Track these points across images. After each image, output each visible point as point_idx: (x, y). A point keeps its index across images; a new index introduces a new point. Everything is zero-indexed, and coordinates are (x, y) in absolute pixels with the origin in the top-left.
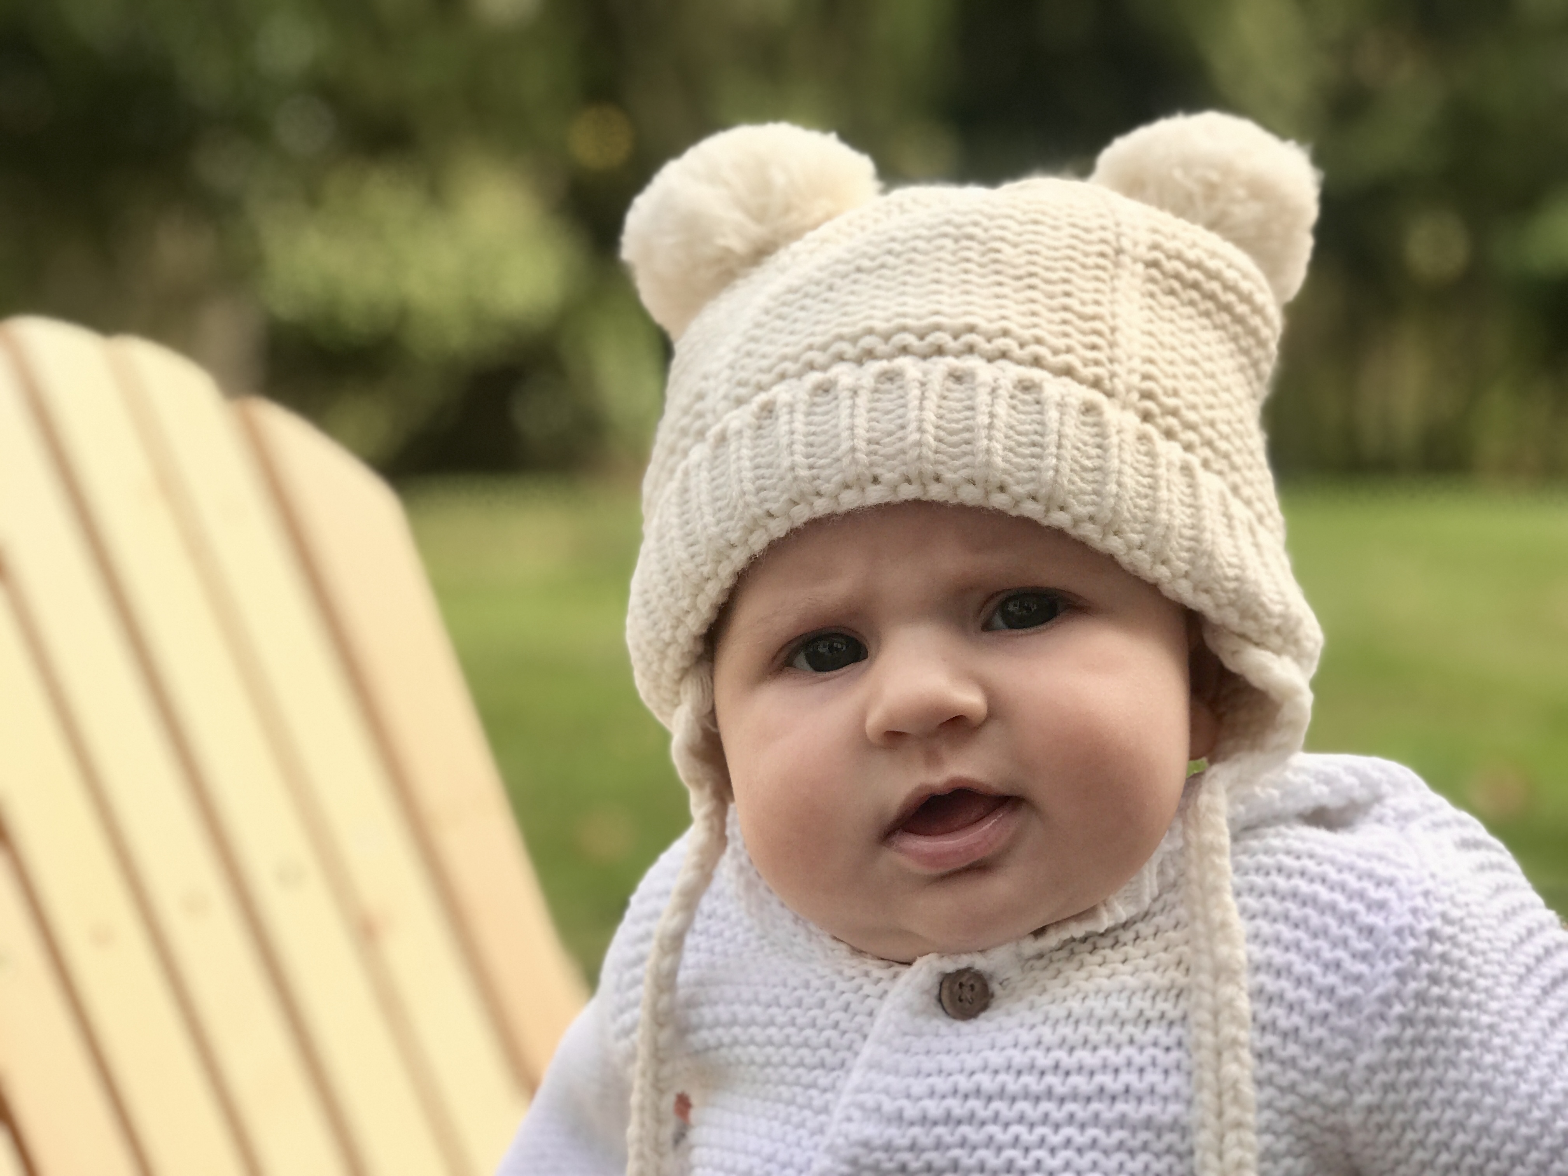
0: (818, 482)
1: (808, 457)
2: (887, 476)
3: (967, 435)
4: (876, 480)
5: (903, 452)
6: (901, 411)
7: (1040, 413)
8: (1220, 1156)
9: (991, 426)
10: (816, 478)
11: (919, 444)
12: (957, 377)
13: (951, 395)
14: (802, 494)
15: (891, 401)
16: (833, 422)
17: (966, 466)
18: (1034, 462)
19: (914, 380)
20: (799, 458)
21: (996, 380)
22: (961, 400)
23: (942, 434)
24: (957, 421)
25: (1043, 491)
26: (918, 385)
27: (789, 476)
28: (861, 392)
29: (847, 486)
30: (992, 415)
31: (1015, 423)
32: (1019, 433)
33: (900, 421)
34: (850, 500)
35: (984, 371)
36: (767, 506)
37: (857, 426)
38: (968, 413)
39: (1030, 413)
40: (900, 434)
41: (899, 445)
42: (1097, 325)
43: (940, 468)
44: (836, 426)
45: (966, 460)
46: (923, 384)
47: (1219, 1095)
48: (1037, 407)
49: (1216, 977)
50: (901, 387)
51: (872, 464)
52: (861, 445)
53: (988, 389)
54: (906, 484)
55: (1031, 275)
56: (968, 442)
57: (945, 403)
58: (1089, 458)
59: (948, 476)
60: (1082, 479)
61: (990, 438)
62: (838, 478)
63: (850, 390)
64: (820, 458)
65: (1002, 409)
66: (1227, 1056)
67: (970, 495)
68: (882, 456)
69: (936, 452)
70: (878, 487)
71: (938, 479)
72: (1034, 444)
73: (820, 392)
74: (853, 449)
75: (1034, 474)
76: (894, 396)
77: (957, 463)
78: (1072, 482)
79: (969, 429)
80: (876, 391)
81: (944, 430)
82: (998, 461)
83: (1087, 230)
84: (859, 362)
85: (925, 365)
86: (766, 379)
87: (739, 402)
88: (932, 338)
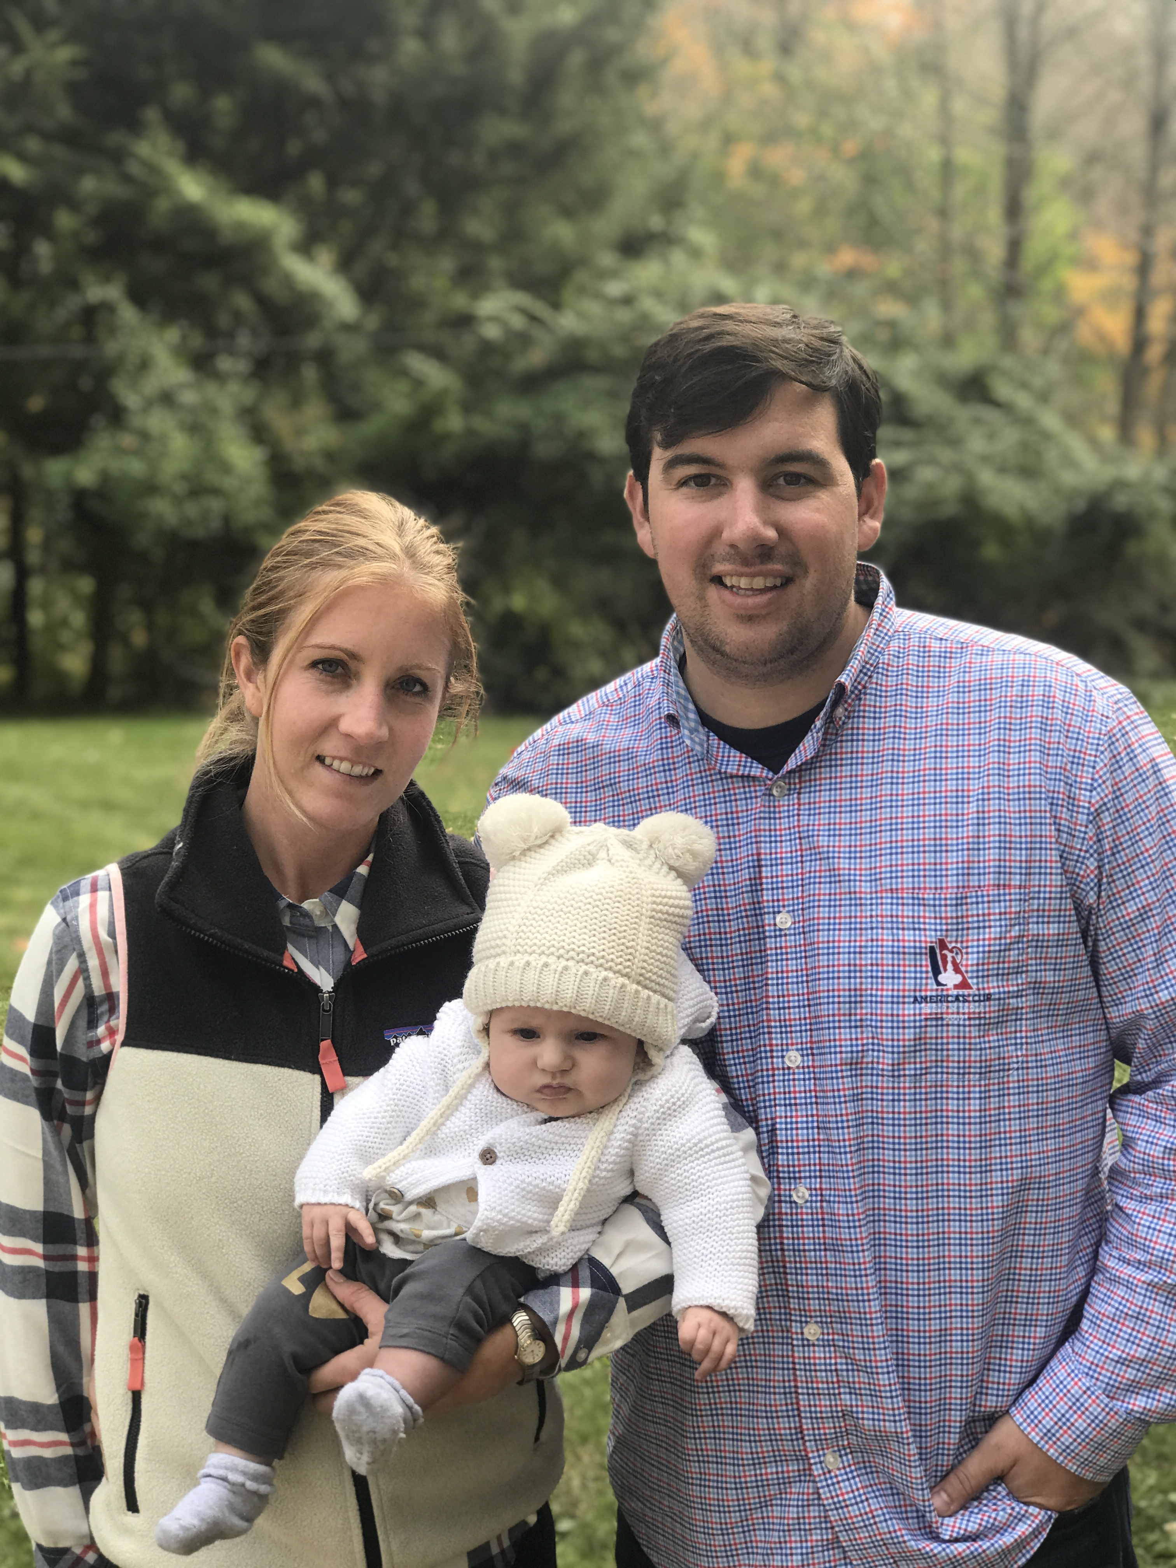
2: (560, 1004)
3: (586, 996)
6: (568, 983)
7: (608, 988)
9: (593, 994)
11: (572, 996)
12: (586, 974)
13: (584, 978)
15: (566, 978)
16: (547, 979)
18: (604, 1006)
19: (574, 972)
21: (598, 977)
22: (587, 981)
24: (583, 991)
26: (574, 974)
27: (531, 993)
28: (557, 971)
30: (594, 990)
31: (600, 993)
32: (601, 997)
35: (595, 973)
37: (554, 985)
38: (587, 988)
39: (606, 990)
41: (566, 995)
43: (576, 1005)
44: (548, 982)
45: (584, 1004)
46: (576, 974)
50: (569, 973)
51: (557, 999)
52: (554, 991)
53: (594, 982)
56: (585, 998)
57: (581, 980)
59: (578, 1008)
61: (592, 998)
62: (545, 999)
63: (554, 969)
65: (597, 989)
67: (583, 1014)
68: (560, 997)
69: (576, 999)
70: (556, 1006)
71: (575, 1008)
72: (604, 1001)
73: (545, 965)
75: (603, 1010)
76: (566, 976)
77: (581, 1004)
78: (613, 1012)
79: (587, 994)
80: (562, 972)
81: (580, 993)
82: (594, 1005)
84: (559, 958)
85: (577, 966)
86: (529, 950)
87: (519, 952)
88: (581, 956)
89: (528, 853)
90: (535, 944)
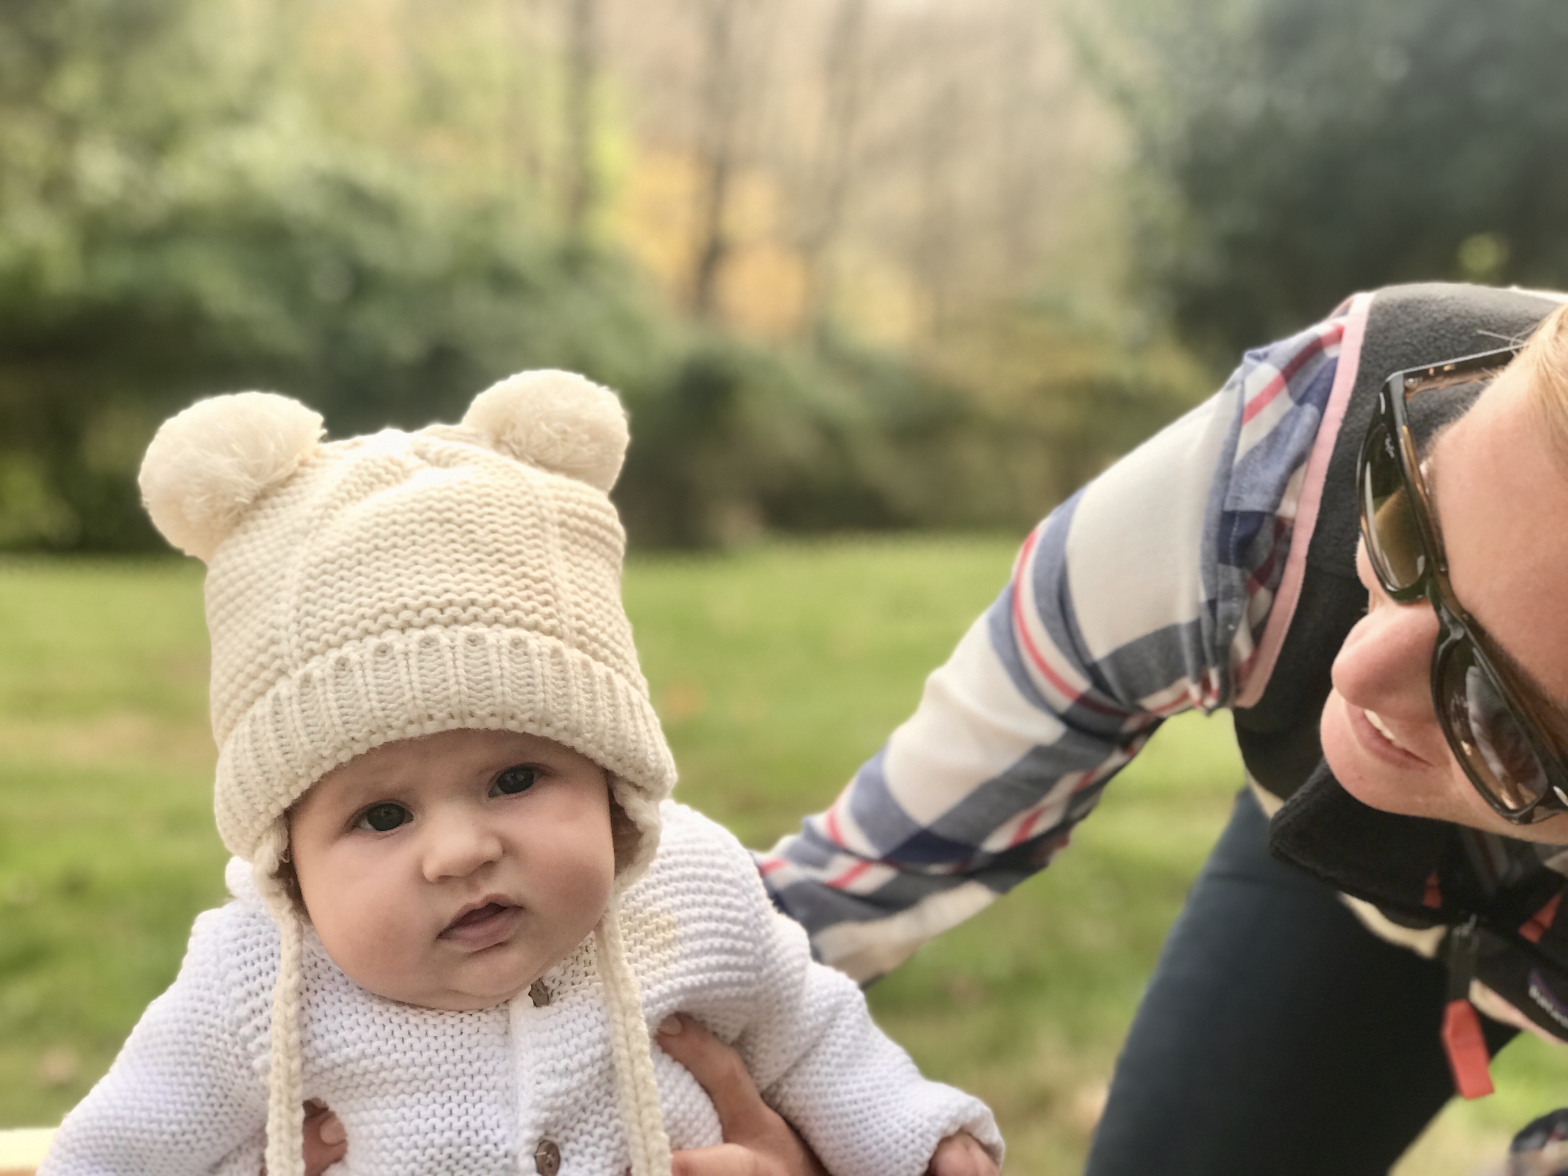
0: (390, 719)
1: (381, 701)
2: (439, 715)
3: (487, 684)
4: (430, 717)
5: (448, 698)
6: (441, 669)
7: (528, 662)
9: (502, 676)
10: (387, 717)
11: (459, 693)
12: (473, 640)
13: (472, 655)
14: (379, 727)
15: (433, 661)
16: (395, 677)
17: (490, 705)
18: (531, 696)
19: (446, 646)
20: (375, 704)
21: (498, 641)
22: (479, 658)
23: (471, 684)
24: (479, 674)
25: (538, 716)
26: (448, 648)
27: (369, 716)
28: (411, 655)
29: (411, 722)
30: (501, 668)
31: (515, 671)
32: (519, 678)
33: (441, 676)
34: (413, 731)
35: (491, 636)
36: (351, 734)
37: (413, 681)
38: (486, 668)
39: (524, 662)
40: (444, 685)
41: (445, 693)
42: (546, 585)
43: (473, 707)
44: (398, 680)
45: (489, 701)
46: (453, 648)
48: (525, 658)
50: (437, 651)
51: (428, 707)
52: (418, 694)
53: (495, 649)
54: (451, 720)
55: (498, 550)
56: (488, 688)
57: (468, 661)
58: (560, 688)
59: (479, 712)
60: (559, 704)
61: (502, 684)
62: (404, 717)
63: (403, 653)
64: (390, 703)
65: (506, 664)
67: (494, 724)
68: (433, 701)
69: (470, 697)
70: (432, 722)
71: (472, 715)
72: (528, 685)
73: (379, 653)
74: (414, 698)
75: (531, 705)
76: (433, 658)
77: (484, 703)
78: (554, 707)
79: (488, 679)
80: (420, 653)
81: (472, 681)
82: (509, 699)
83: (520, 507)
84: (403, 630)
85: (449, 632)
86: (333, 639)
87: (312, 653)
88: (449, 611)
89: (265, 503)
90: (343, 624)
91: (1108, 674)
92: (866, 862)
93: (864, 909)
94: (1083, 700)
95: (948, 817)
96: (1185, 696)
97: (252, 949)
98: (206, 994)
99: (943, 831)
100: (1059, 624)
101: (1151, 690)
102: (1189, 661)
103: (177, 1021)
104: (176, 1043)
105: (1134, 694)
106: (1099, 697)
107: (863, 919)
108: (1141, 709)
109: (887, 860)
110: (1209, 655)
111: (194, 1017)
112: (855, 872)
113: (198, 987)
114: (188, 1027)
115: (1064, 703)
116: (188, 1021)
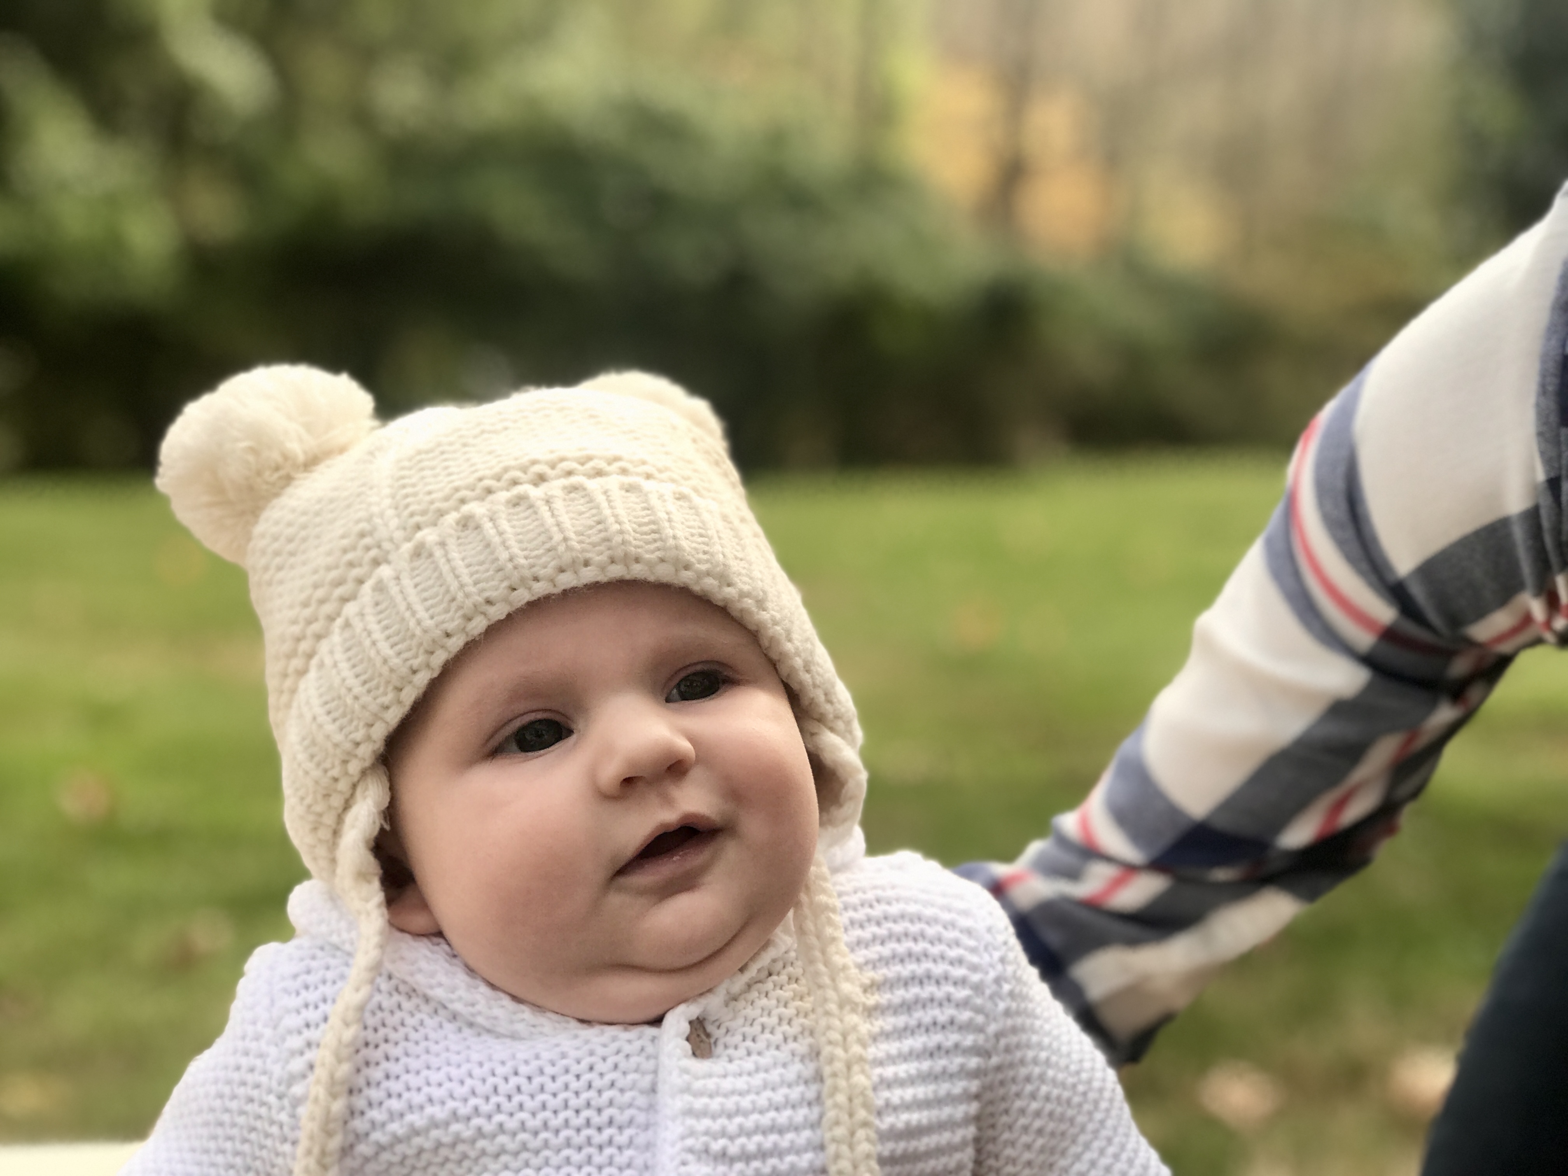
0: (534, 569)
1: (523, 550)
2: (596, 559)
3: (654, 527)
4: (587, 563)
5: (608, 539)
7: (698, 515)
8: (851, 1147)
9: (670, 521)
10: (534, 565)
11: (621, 533)
12: (628, 489)
13: (631, 501)
16: (537, 523)
18: (706, 548)
19: (596, 490)
20: (515, 552)
21: (660, 493)
22: (639, 503)
23: (635, 525)
24: (643, 517)
25: (715, 571)
26: (602, 494)
27: (509, 567)
28: (554, 500)
29: (562, 570)
30: (667, 514)
31: (685, 520)
32: (690, 527)
33: (597, 518)
35: (650, 486)
36: (487, 594)
37: (563, 522)
38: (649, 512)
40: (601, 527)
41: (602, 535)
43: (639, 551)
44: (540, 526)
47: (850, 1100)
48: (694, 511)
49: (841, 1006)
50: (586, 496)
51: (582, 551)
59: (646, 557)
61: (672, 528)
62: (554, 564)
63: (542, 499)
66: (856, 1068)
68: (590, 544)
69: (635, 539)
70: (590, 568)
71: (638, 560)
72: (702, 536)
75: (708, 557)
77: (651, 547)
78: (735, 566)
80: (567, 499)
82: (682, 546)
91: (1418, 592)
92: (1130, 869)
93: (1132, 930)
94: (1389, 635)
95: (1230, 804)
96: (1527, 620)
97: (316, 988)
98: (253, 1046)
99: (1223, 824)
100: (1349, 533)
101: (1481, 613)
102: (1527, 568)
103: (216, 1081)
104: (212, 1110)
105: (1457, 621)
106: (1411, 629)
107: (1133, 942)
108: (1471, 643)
109: (1157, 865)
110: (1554, 558)
111: (236, 1076)
112: (1117, 883)
113: (243, 1038)
114: (227, 1090)
115: (1364, 640)
116: (229, 1082)
